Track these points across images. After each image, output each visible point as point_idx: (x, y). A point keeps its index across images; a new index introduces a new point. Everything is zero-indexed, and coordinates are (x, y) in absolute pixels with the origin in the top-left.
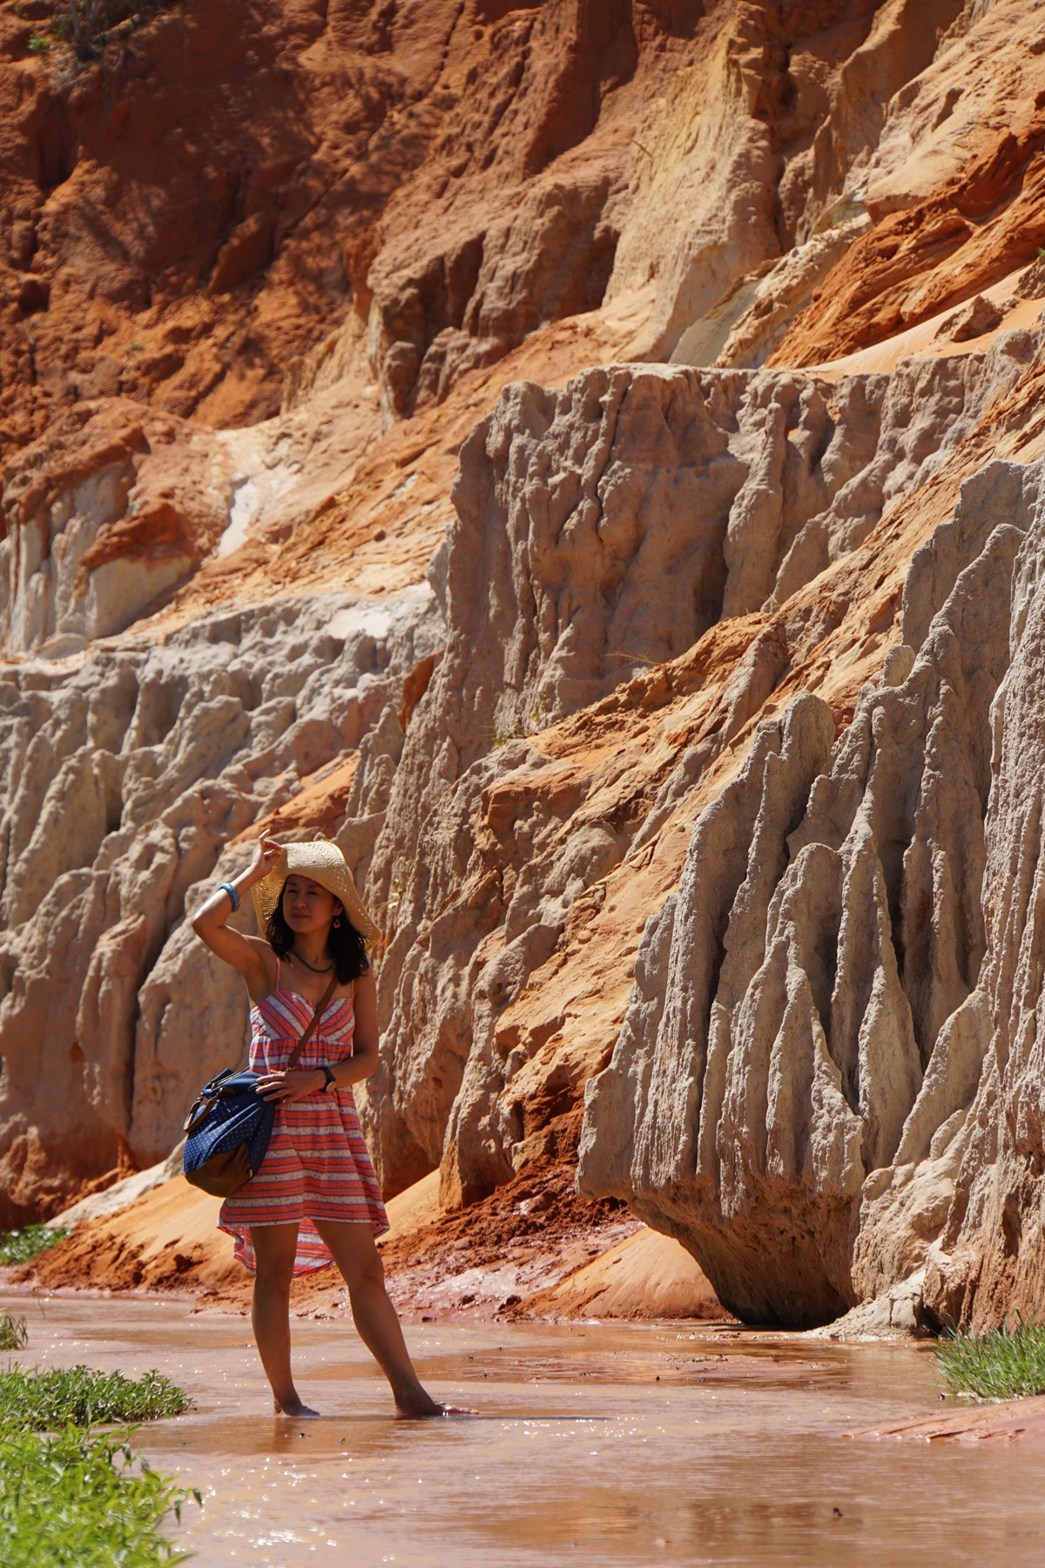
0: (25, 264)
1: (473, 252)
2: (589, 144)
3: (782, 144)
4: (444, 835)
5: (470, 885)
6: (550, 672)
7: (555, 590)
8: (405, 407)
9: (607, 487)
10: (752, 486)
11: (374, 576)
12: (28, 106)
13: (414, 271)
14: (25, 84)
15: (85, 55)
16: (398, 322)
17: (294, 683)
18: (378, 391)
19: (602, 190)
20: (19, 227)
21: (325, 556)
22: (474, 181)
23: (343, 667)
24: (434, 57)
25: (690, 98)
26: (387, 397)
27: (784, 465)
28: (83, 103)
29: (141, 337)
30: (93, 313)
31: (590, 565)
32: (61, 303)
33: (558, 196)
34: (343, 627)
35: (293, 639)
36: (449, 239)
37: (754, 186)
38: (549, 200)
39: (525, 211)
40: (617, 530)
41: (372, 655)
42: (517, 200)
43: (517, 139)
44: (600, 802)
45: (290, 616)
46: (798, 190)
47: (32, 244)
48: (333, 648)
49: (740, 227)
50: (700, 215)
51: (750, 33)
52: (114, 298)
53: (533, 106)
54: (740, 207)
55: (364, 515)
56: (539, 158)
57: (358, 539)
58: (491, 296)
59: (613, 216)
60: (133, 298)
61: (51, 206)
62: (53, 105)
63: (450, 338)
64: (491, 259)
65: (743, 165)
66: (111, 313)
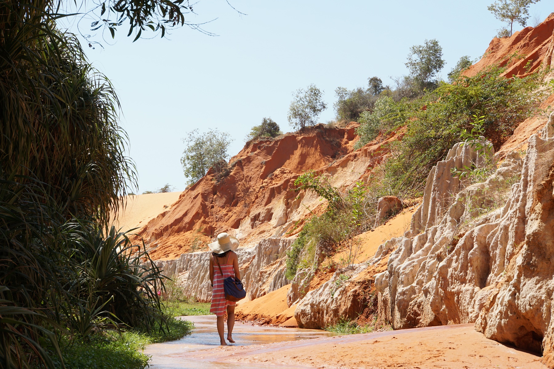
0: (211, 203)
1: (259, 214)
2: (270, 204)
3: (288, 208)
4: (257, 274)
5: (259, 278)
6: (265, 261)
7: (265, 255)
8: (252, 228)
9: (270, 247)
10: (281, 247)
11: (250, 246)
12: (212, 186)
13: (254, 215)
14: (212, 184)
15: (218, 181)
16: (252, 220)
17: (242, 255)
18: (250, 226)
19: (271, 209)
20: (211, 199)
21: (245, 243)
22: (260, 207)
23: (247, 254)
24: (255, 183)
25: (279, 203)
26: (251, 227)
27: (283, 246)
28: (218, 187)
29: (224, 211)
30: (219, 209)
31: (268, 253)
32: (215, 207)
33: (268, 209)
34: (247, 251)
35: (242, 252)
36: (257, 212)
37: (285, 212)
38: (267, 209)
39: (264, 210)
40: (270, 250)
41: (249, 253)
42: (264, 209)
43: (264, 203)
44: (268, 273)
45: (242, 249)
46: (289, 212)
47: (212, 201)
48: (246, 253)
49: (283, 216)
50: (280, 214)
51: (285, 198)
52: (221, 207)
53: (265, 200)
54: (283, 214)
55: (249, 240)
56: (266, 205)
57: (248, 242)
58: (261, 218)
59: (272, 211)
60: (223, 207)
61: (215, 197)
62: (215, 186)
63: (257, 222)
64: (261, 215)
65: (284, 210)
66: (221, 209)
